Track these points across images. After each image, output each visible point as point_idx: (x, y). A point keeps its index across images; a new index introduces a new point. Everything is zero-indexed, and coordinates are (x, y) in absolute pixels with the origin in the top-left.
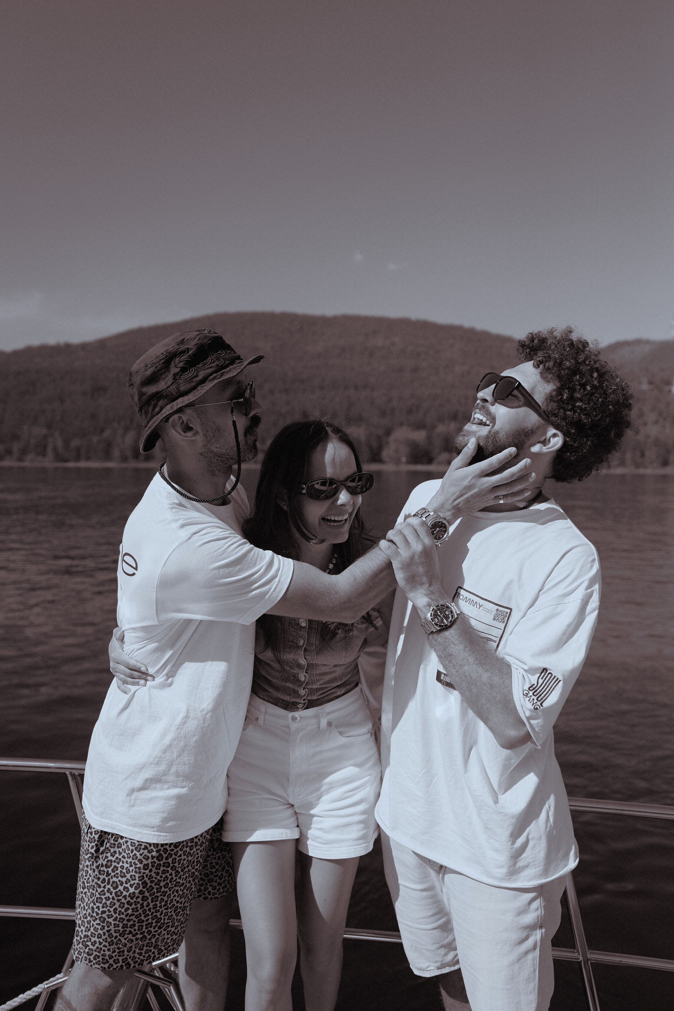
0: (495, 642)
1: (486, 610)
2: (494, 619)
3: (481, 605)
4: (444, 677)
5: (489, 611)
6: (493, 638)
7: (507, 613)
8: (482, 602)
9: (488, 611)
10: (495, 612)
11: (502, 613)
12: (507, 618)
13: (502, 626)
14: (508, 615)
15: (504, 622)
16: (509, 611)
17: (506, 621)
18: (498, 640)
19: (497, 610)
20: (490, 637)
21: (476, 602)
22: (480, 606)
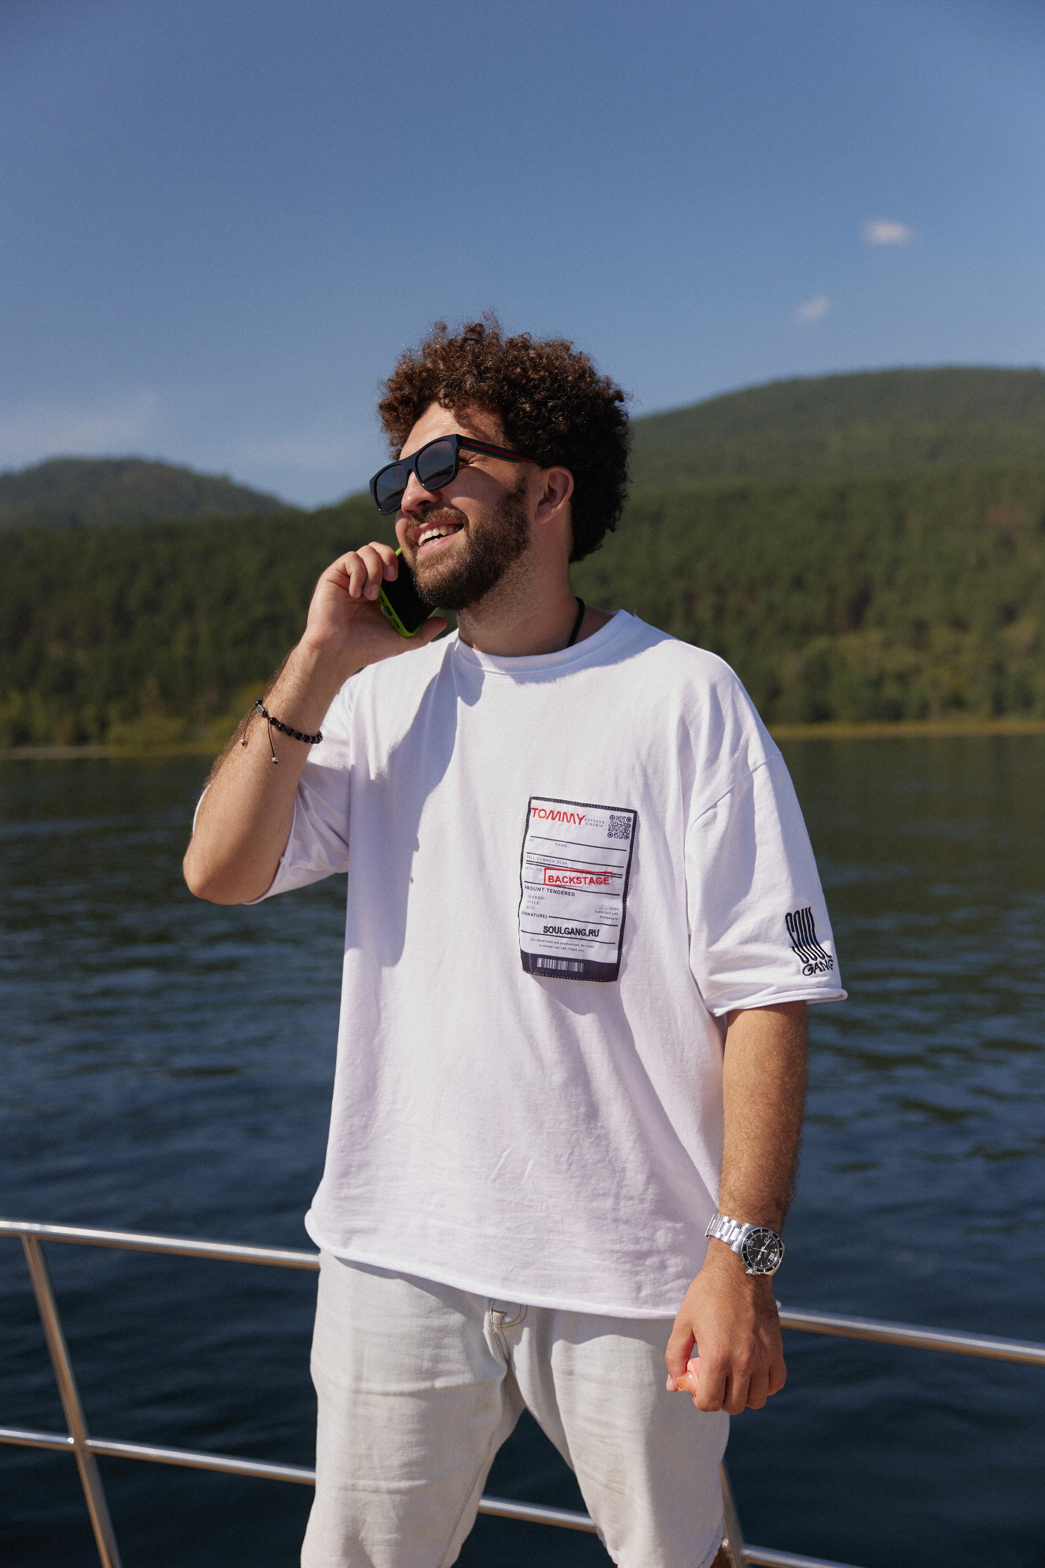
0: (620, 876)
1: (593, 822)
2: (610, 835)
3: (581, 817)
4: (543, 963)
5: (597, 824)
6: (615, 870)
7: (629, 819)
8: (581, 811)
9: (595, 823)
10: (608, 821)
11: (620, 821)
12: (631, 829)
13: (625, 844)
14: (631, 823)
15: (627, 837)
16: (632, 815)
17: (631, 834)
18: (623, 871)
19: (612, 817)
20: (610, 869)
21: (572, 815)
22: (581, 820)
